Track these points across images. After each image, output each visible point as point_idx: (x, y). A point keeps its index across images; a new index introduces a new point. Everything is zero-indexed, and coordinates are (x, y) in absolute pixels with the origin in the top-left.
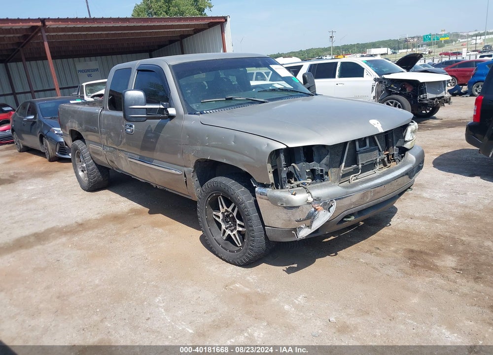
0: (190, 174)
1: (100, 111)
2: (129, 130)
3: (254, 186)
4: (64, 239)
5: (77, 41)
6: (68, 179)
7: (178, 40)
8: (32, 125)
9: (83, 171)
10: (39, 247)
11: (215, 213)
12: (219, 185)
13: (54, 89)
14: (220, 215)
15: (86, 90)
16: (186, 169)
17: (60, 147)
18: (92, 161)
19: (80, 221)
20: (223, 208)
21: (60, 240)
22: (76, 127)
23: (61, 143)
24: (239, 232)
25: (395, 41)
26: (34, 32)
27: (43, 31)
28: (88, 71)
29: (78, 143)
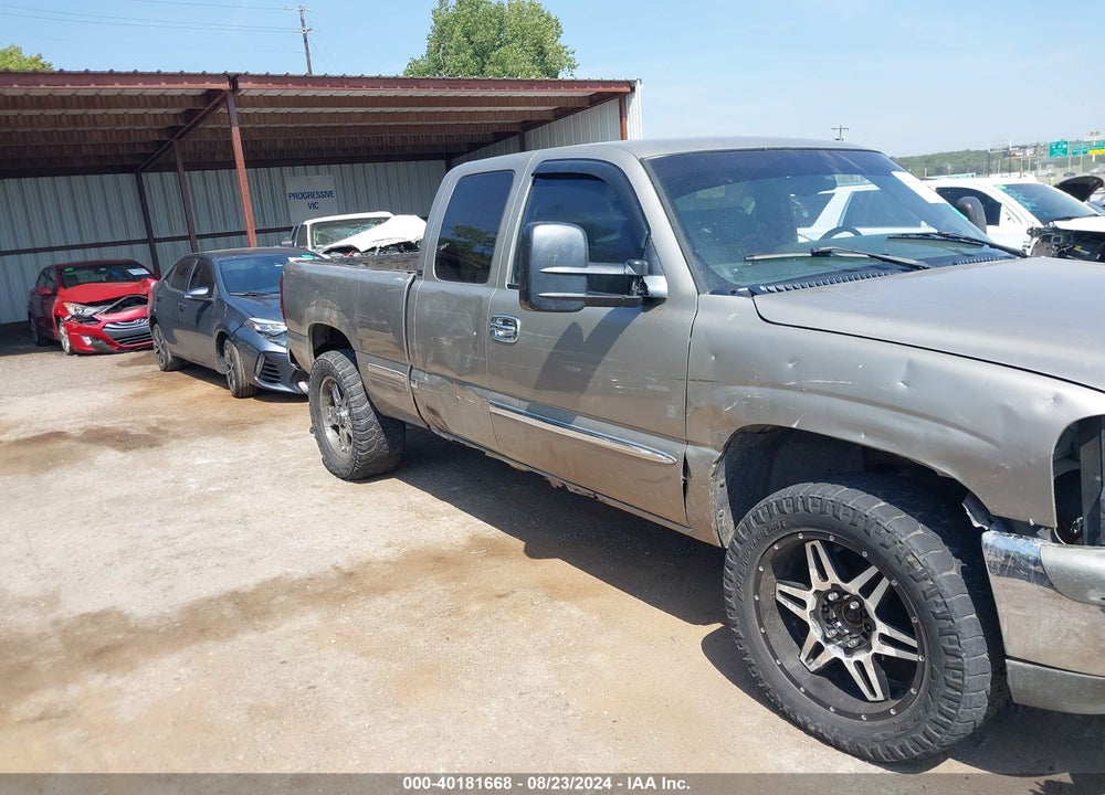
0: (709, 466)
1: (410, 280)
2: (501, 333)
3: (977, 525)
4: (311, 618)
5: (295, 128)
6: (289, 442)
7: (512, 134)
8: (202, 310)
9: (335, 428)
10: (252, 637)
11: (786, 589)
12: (829, 510)
13: (245, 233)
14: (809, 598)
15: (312, 235)
16: (691, 451)
17: (265, 364)
18: (367, 405)
19: (346, 567)
20: (824, 579)
21: (304, 619)
22: (332, 318)
23: (268, 355)
24: (877, 657)
25: (978, 153)
26: (212, 104)
27: (231, 101)
28: (311, 195)
29: (333, 358)
